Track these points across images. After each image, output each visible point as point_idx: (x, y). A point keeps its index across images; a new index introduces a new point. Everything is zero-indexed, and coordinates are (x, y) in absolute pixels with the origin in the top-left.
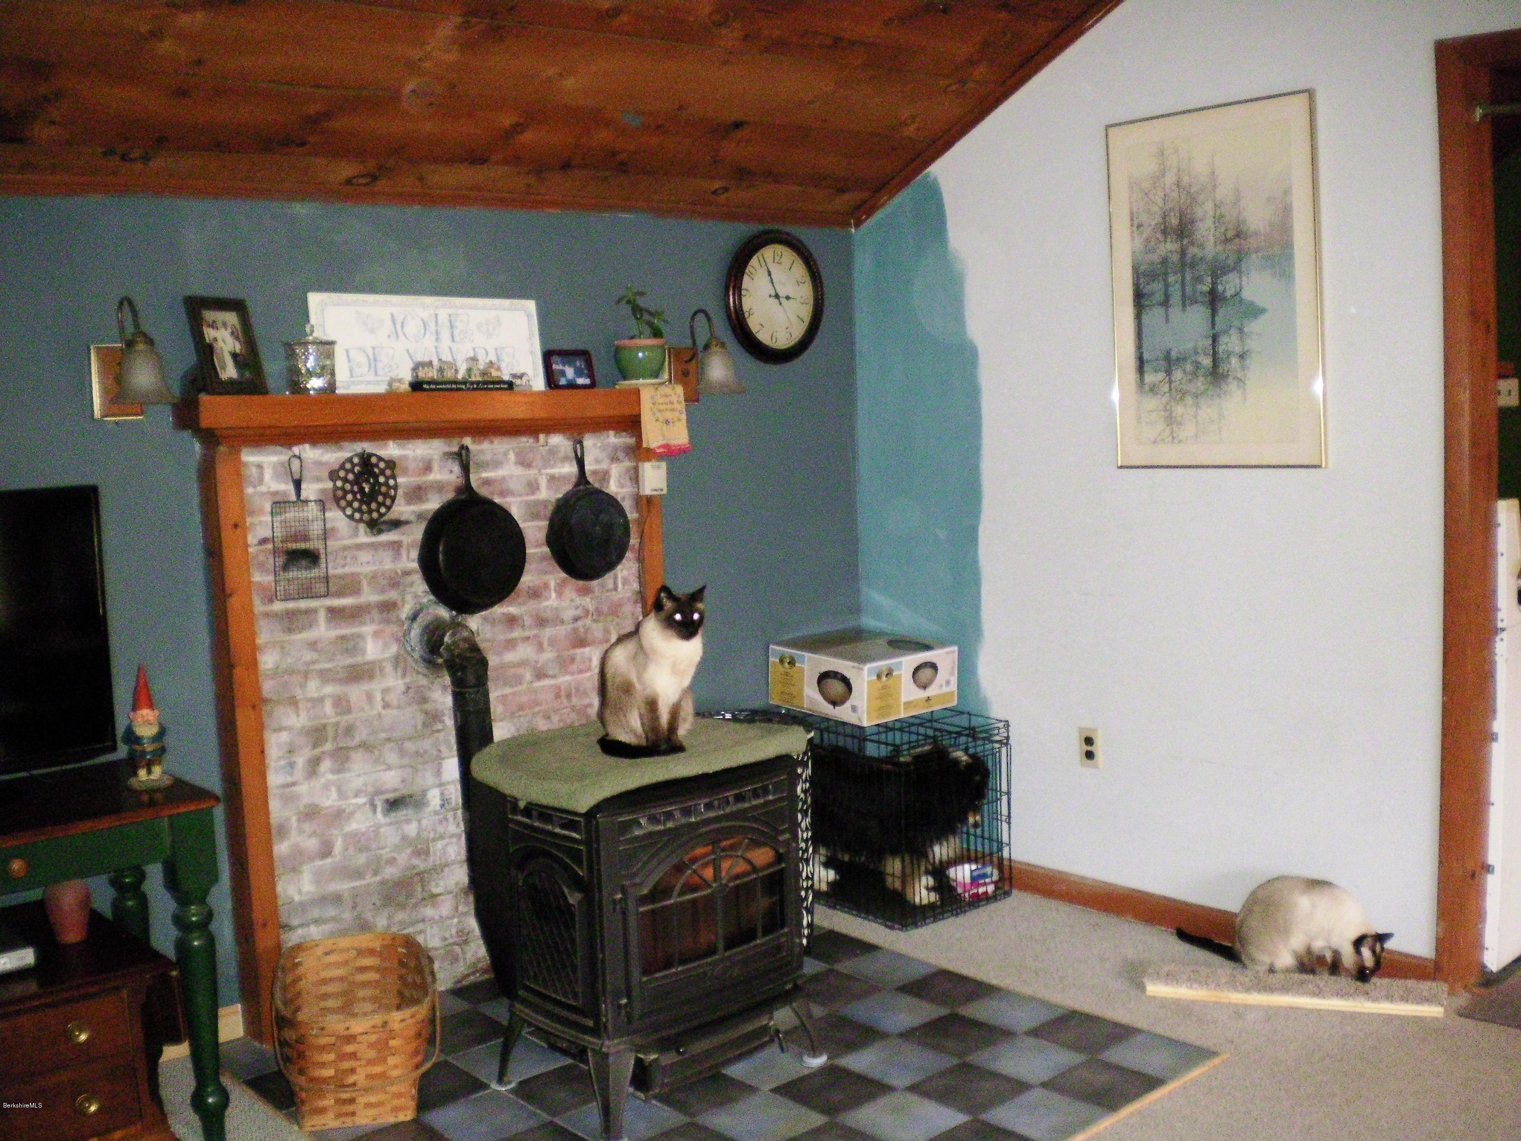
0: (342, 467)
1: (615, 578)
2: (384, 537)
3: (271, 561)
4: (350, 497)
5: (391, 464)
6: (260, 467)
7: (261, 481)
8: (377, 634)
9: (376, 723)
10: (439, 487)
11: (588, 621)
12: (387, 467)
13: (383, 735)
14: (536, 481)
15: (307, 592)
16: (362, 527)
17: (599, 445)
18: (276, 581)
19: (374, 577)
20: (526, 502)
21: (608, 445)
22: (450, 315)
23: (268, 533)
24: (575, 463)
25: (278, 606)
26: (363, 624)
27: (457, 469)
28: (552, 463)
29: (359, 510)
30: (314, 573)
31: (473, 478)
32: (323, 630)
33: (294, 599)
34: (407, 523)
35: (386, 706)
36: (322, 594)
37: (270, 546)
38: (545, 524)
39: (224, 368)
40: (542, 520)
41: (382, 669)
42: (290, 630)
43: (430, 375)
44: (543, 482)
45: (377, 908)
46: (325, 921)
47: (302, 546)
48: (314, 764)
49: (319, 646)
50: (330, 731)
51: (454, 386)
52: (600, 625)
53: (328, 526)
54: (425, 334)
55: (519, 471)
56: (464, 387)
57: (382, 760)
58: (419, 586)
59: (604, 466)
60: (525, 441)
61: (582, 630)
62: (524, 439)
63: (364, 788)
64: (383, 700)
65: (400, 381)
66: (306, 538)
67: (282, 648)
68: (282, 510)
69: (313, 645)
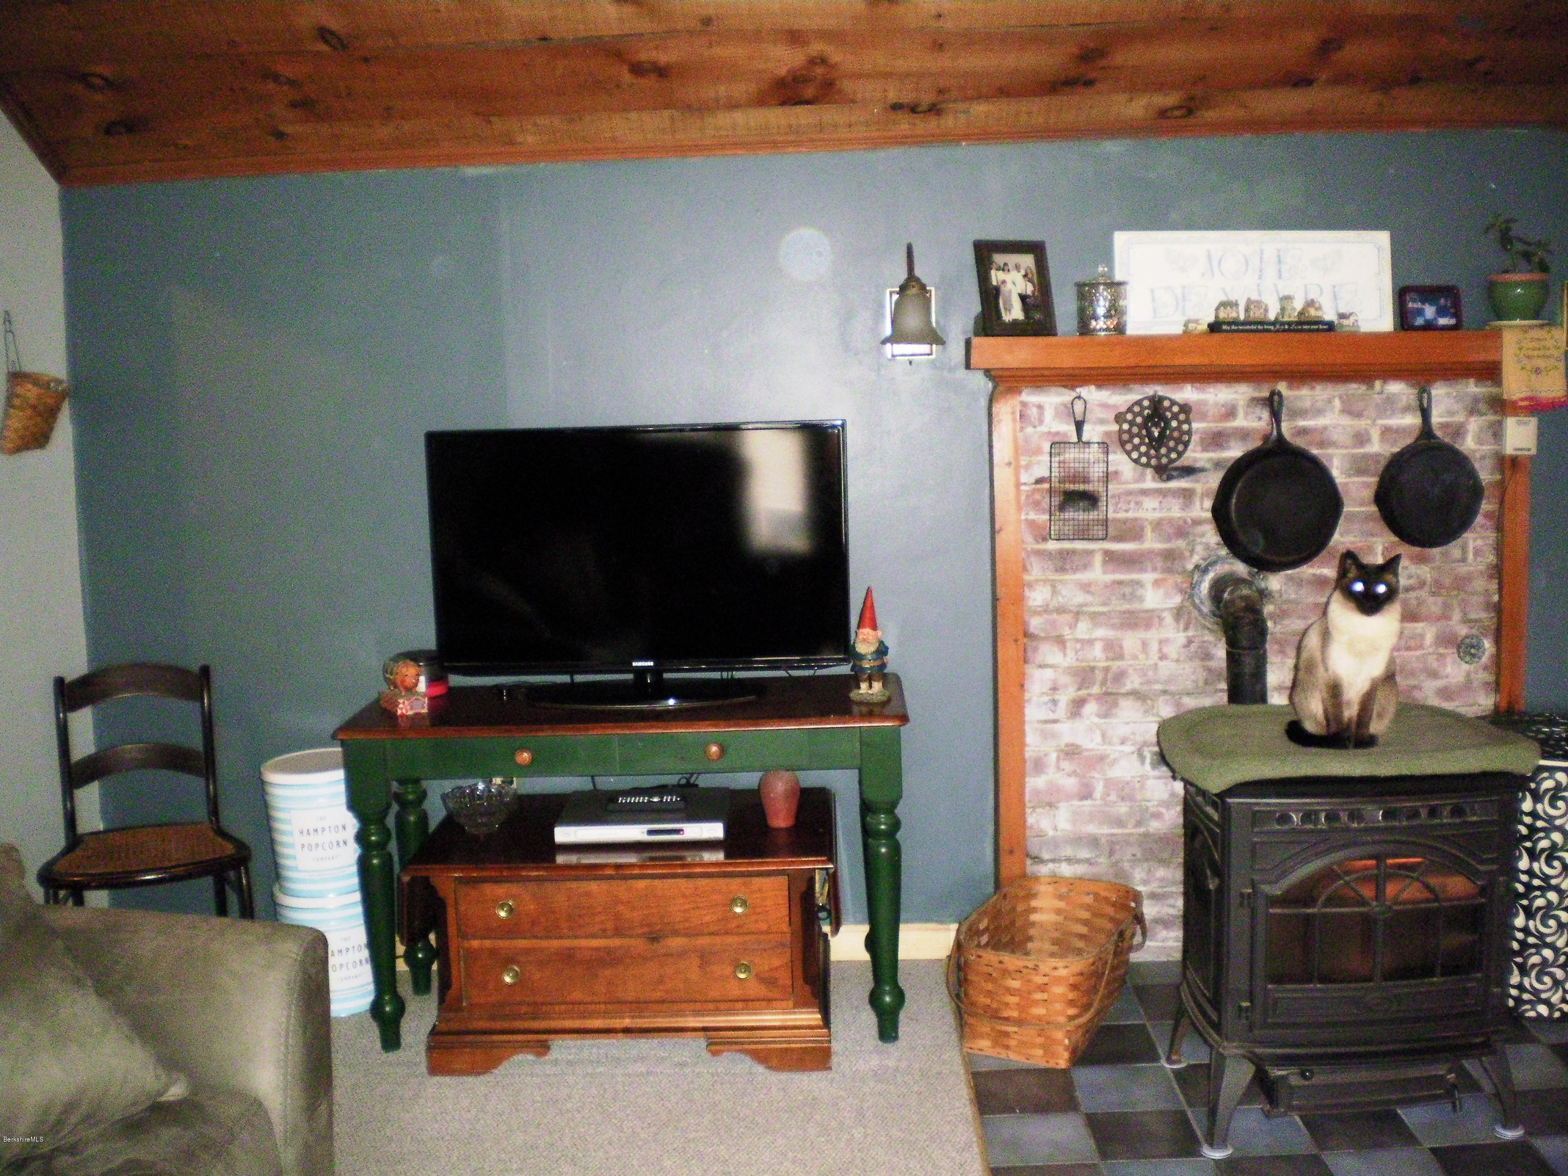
0: (1130, 410)
1: (1464, 549)
2: (1174, 484)
3: (1047, 500)
4: (1136, 441)
5: (1185, 408)
6: (1040, 407)
7: (1041, 421)
8: (1157, 583)
9: (1150, 673)
10: (1243, 434)
11: (1423, 593)
12: (1181, 411)
13: (1158, 687)
14: (1367, 432)
15: (1083, 534)
16: (1149, 472)
17: (1454, 394)
18: (1050, 520)
19: (1158, 525)
20: (1353, 455)
21: (1467, 394)
22: (1279, 251)
23: (1046, 474)
24: (1419, 413)
25: (1052, 545)
26: (1143, 570)
27: (1266, 415)
28: (1389, 413)
29: (1146, 454)
30: (1093, 515)
31: (1285, 427)
32: (1097, 573)
33: (1069, 539)
34: (1202, 470)
35: (1163, 657)
36: (1101, 537)
37: (1046, 486)
38: (1374, 480)
39: (1009, 310)
40: (1372, 476)
41: (1161, 619)
42: (1062, 570)
43: (1234, 315)
44: (1375, 434)
45: (1135, 861)
46: (1078, 861)
47: (1081, 487)
48: (1078, 705)
49: (1092, 589)
50: (1099, 675)
51: (1260, 327)
52: (1440, 600)
53: (1111, 469)
54: (1247, 270)
55: (1346, 421)
56: (1272, 328)
57: (1155, 711)
58: (1211, 536)
59: (1460, 418)
60: (1355, 388)
61: (1414, 602)
62: (1354, 386)
63: (1132, 737)
64: (1160, 650)
65: (1196, 321)
66: (1086, 480)
67: (1054, 587)
68: (1062, 450)
69: (1086, 587)
